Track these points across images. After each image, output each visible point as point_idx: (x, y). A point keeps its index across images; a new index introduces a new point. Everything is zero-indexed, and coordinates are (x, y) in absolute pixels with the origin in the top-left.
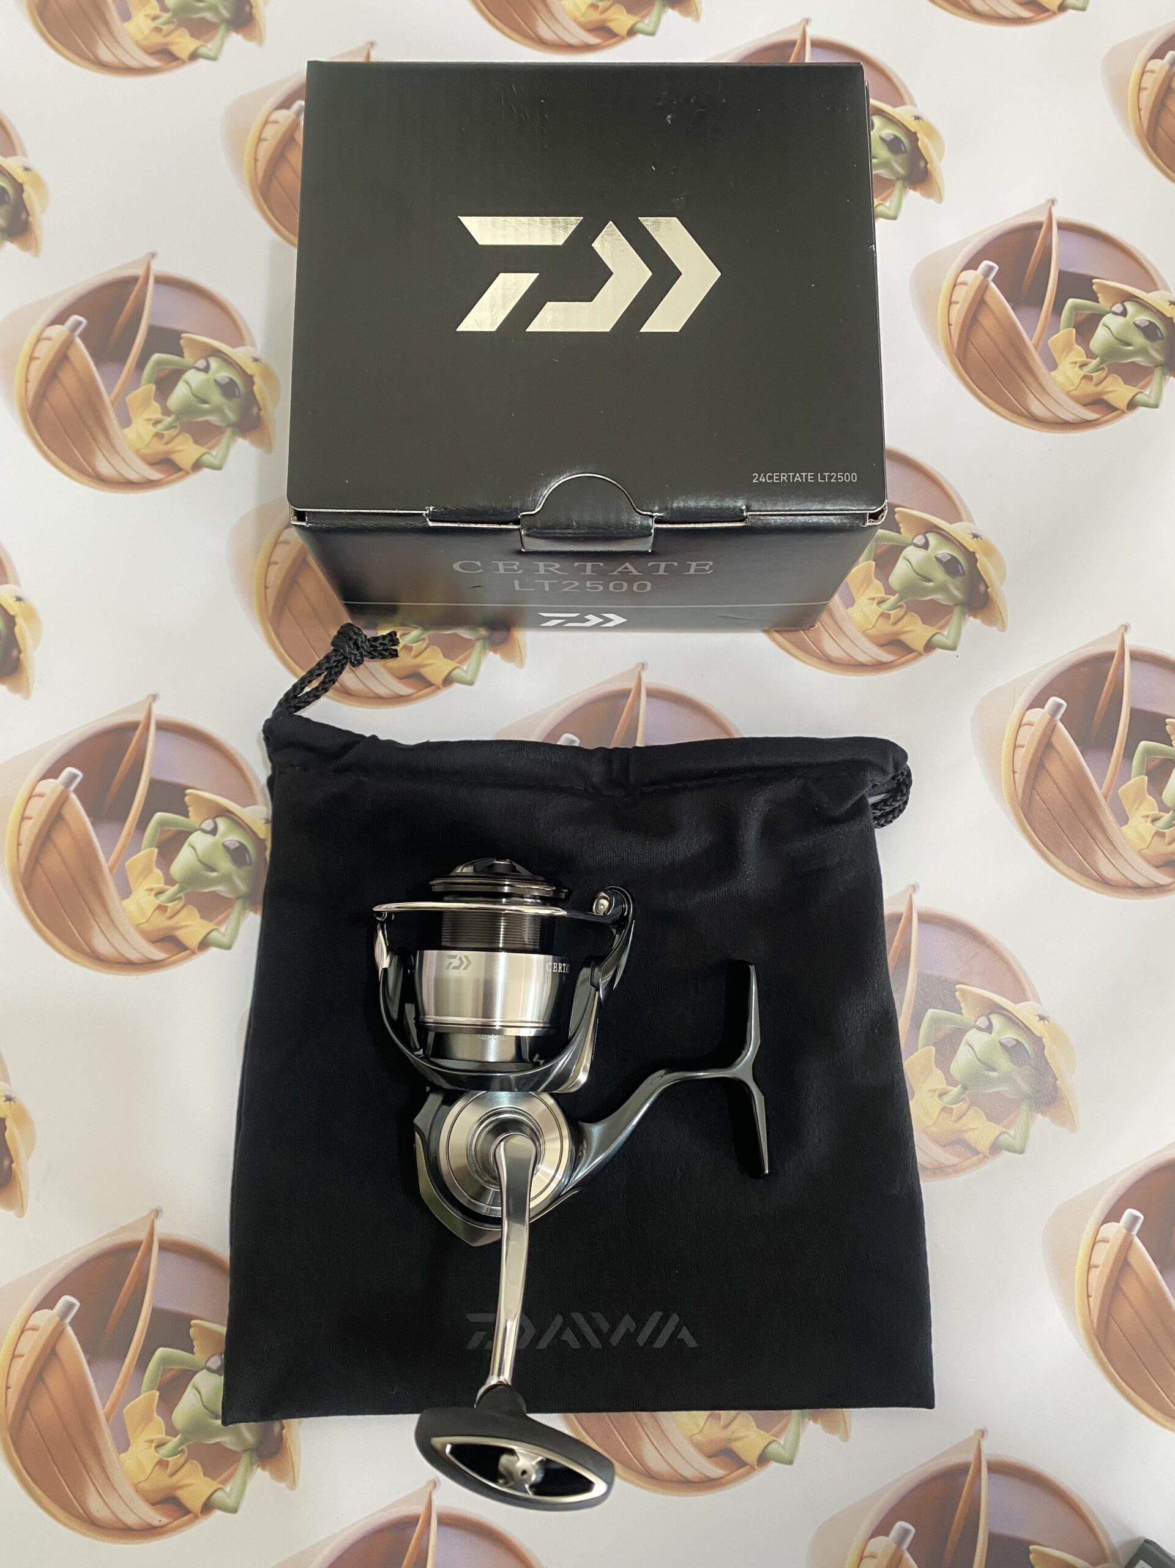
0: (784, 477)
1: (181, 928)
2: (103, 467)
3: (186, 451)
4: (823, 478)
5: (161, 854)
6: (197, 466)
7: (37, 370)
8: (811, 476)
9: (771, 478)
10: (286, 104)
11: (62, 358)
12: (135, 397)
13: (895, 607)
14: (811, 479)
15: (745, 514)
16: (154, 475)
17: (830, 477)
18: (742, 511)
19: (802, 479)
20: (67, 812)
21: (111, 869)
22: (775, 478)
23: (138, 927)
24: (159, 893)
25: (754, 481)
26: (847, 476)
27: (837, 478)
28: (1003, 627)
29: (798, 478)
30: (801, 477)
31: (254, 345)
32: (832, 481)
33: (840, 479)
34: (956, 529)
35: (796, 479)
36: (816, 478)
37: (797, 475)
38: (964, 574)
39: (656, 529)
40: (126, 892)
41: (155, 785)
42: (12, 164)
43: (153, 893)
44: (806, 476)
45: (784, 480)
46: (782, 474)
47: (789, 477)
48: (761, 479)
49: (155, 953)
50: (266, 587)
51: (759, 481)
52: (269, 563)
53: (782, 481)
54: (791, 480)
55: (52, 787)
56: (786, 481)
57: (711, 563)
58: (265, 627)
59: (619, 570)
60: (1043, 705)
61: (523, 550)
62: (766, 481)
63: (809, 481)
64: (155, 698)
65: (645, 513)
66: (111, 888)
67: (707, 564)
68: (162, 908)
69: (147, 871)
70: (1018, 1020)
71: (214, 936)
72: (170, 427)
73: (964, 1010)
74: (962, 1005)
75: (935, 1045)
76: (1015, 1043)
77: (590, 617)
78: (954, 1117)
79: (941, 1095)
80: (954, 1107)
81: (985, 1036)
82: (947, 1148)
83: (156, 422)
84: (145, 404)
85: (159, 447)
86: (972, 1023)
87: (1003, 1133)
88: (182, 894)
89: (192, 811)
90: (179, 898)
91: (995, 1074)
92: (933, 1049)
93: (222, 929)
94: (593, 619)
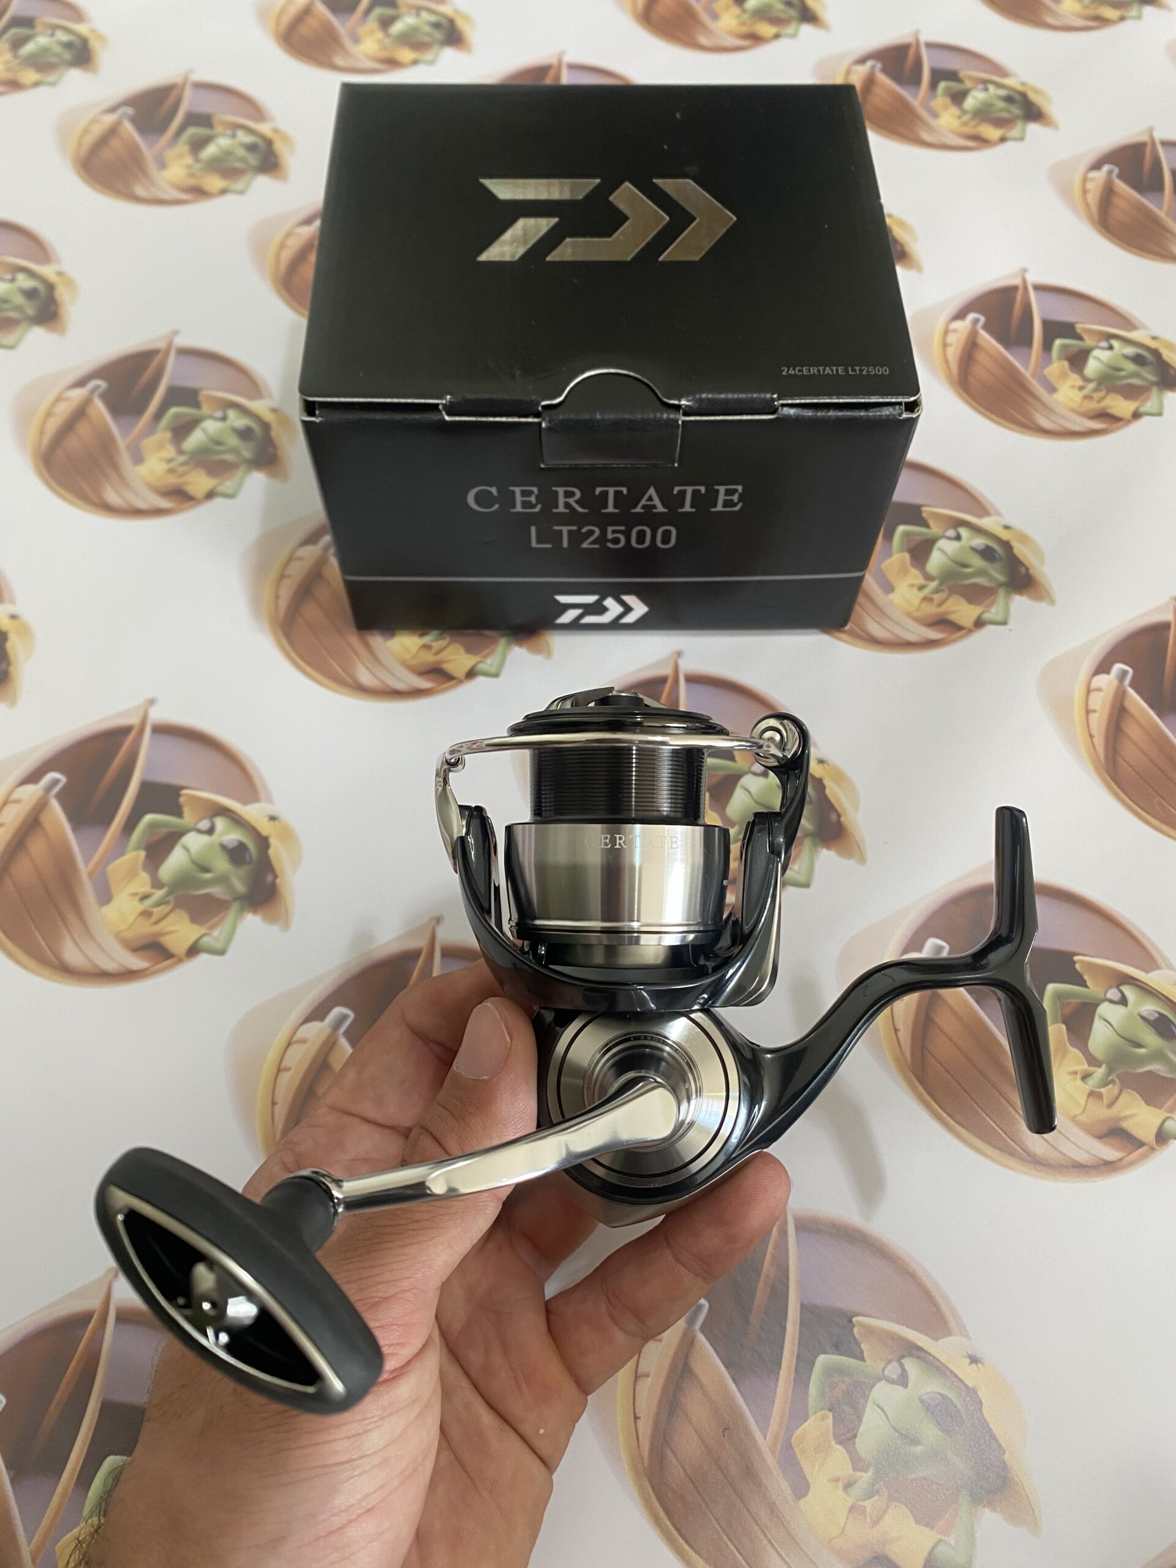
0: (814, 370)
1: (167, 933)
2: (113, 498)
3: (199, 482)
4: (854, 370)
5: (149, 857)
6: (210, 496)
7: (53, 425)
8: (841, 369)
9: (800, 371)
10: (308, 221)
11: (80, 413)
12: (150, 442)
13: (937, 591)
14: (842, 372)
15: (776, 403)
17: (861, 371)
18: (773, 400)
19: (832, 374)
20: (45, 819)
21: (90, 875)
22: (804, 371)
23: (118, 936)
24: (145, 897)
25: (783, 373)
26: (878, 369)
27: (868, 372)
28: (1052, 602)
29: (828, 371)
30: (832, 371)
32: (864, 373)
33: (872, 372)
34: (985, 523)
35: (826, 372)
36: (846, 371)
37: (827, 368)
38: (1001, 559)
39: (683, 422)
40: (105, 897)
41: (146, 787)
42: (48, 269)
43: (138, 898)
44: (837, 370)
45: (814, 373)
46: (811, 368)
47: (819, 371)
48: (790, 372)
49: (136, 962)
50: (277, 597)
51: (789, 374)
52: (282, 576)
53: (812, 373)
54: (822, 373)
55: (31, 793)
56: (816, 373)
57: (740, 488)
58: (275, 635)
59: (643, 502)
60: (1108, 672)
61: (542, 466)
62: (796, 373)
63: (840, 373)
64: (152, 702)
65: (672, 402)
66: (88, 895)
67: (736, 490)
68: (146, 914)
69: (131, 875)
70: (1155, 990)
71: (206, 940)
72: (184, 464)
73: (1089, 983)
74: (1086, 977)
75: (1064, 1022)
76: (1157, 1015)
77: (609, 602)
78: (1106, 1101)
79: (1085, 1077)
80: (1103, 1090)
81: (1120, 1009)
82: (1106, 1140)
83: (170, 461)
84: (160, 446)
85: (172, 480)
86: (1102, 996)
87: (1168, 1118)
88: (170, 898)
89: (186, 811)
90: (167, 902)
91: (1142, 1051)
92: (1064, 1027)
93: (216, 933)
94: (613, 608)
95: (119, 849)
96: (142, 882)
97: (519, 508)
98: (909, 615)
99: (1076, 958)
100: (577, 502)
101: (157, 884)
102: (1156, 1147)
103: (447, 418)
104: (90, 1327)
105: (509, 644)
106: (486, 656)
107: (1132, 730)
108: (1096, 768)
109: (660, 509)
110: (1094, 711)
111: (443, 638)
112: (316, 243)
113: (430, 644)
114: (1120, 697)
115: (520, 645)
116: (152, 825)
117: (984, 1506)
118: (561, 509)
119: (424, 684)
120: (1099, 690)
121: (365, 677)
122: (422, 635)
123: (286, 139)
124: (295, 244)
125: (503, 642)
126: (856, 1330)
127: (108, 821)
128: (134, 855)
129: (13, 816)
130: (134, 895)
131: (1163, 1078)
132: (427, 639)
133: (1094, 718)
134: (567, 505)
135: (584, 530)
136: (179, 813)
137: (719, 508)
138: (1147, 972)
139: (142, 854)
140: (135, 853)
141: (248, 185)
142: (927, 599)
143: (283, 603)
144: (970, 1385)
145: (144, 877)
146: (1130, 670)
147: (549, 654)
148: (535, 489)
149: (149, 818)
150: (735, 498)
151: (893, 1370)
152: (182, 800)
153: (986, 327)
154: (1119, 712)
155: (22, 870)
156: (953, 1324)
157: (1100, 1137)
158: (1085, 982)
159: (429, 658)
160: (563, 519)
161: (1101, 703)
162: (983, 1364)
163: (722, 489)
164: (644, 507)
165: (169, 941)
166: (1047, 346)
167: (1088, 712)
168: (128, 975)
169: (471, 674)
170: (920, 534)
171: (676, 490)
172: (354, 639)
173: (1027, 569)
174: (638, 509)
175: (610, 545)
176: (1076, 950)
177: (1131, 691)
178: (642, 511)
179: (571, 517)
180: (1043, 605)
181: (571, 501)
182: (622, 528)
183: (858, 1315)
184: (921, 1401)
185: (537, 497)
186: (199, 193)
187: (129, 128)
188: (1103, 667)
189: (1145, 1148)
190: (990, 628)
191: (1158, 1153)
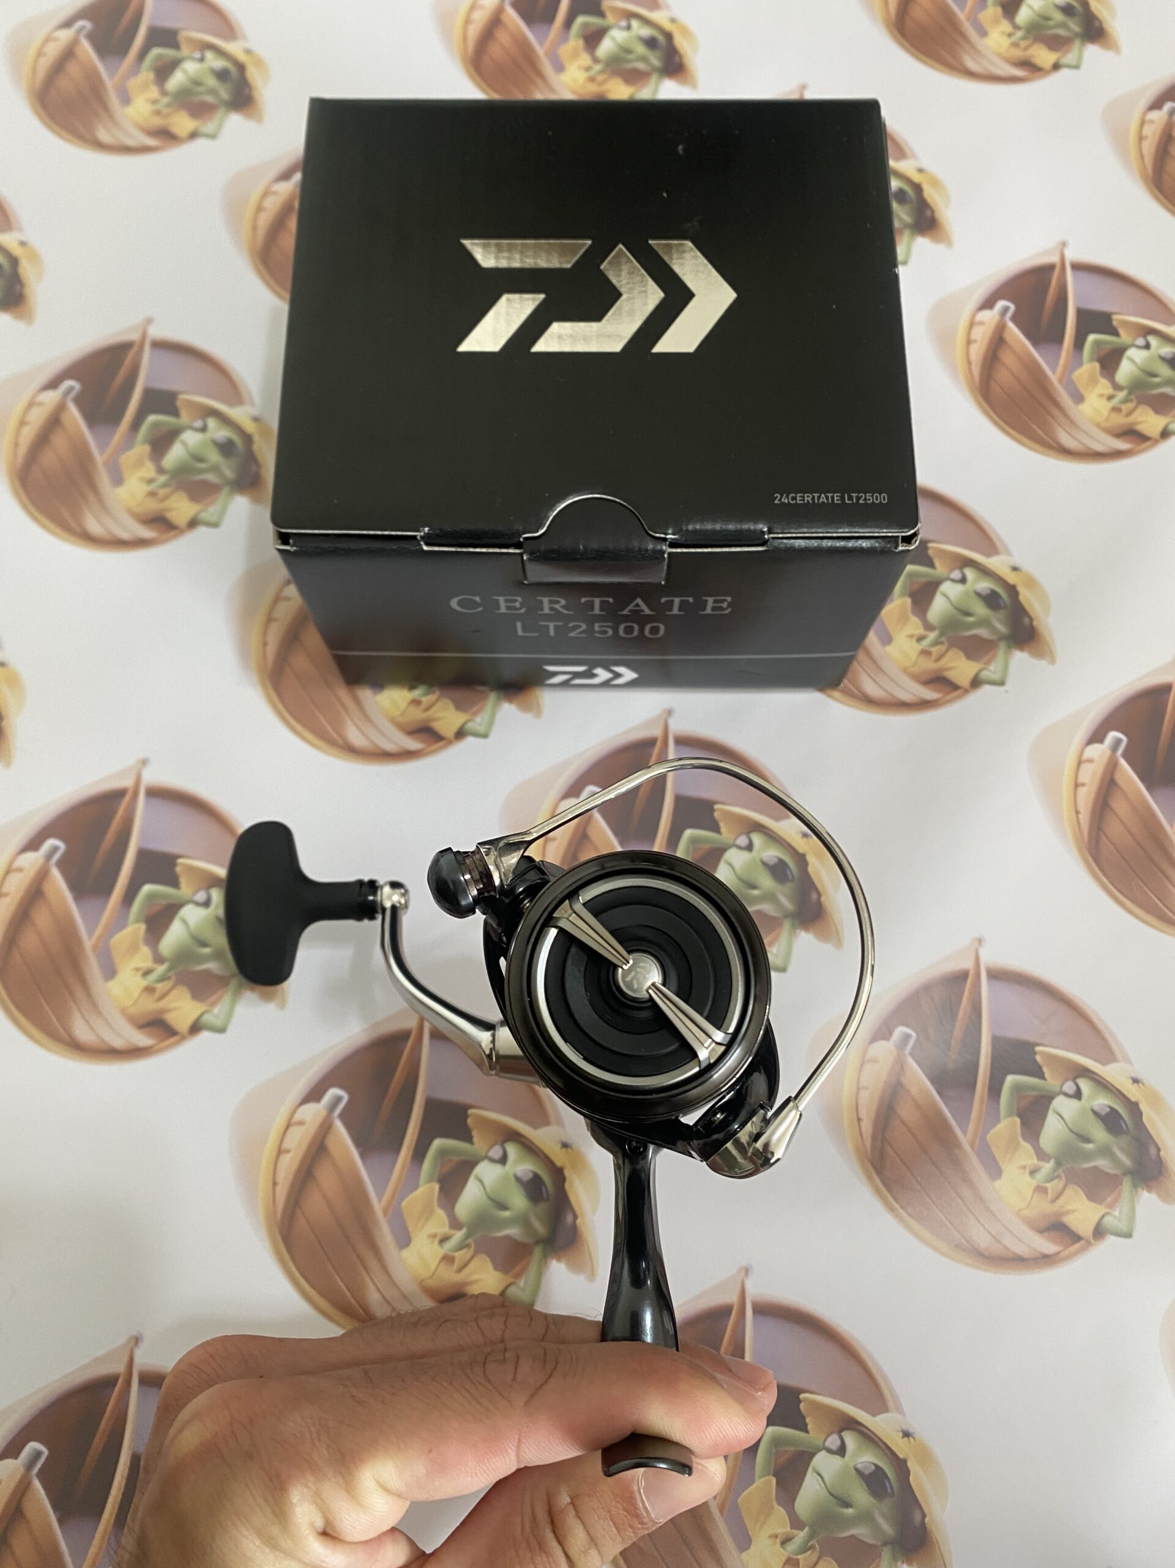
0: (808, 498)
2: (94, 526)
3: (181, 508)
4: (850, 498)
5: (149, 930)
6: (193, 524)
7: (28, 434)
8: (837, 496)
9: (794, 498)
10: (287, 175)
11: (54, 422)
12: (128, 458)
13: (936, 643)
14: (837, 500)
15: (766, 536)
16: (147, 533)
17: (858, 498)
18: (763, 533)
19: (827, 499)
20: (47, 888)
21: (94, 948)
22: (798, 498)
23: (123, 1011)
24: (147, 973)
25: (776, 502)
26: (877, 497)
27: (865, 499)
28: (1053, 660)
29: (823, 498)
30: (827, 498)
31: (252, 404)
32: (861, 502)
33: (869, 500)
34: (992, 563)
35: (821, 500)
36: (842, 498)
37: (823, 495)
38: (1005, 607)
39: (670, 554)
40: (110, 971)
41: (143, 855)
42: (9, 240)
43: (140, 973)
44: (833, 497)
45: (808, 501)
46: (806, 495)
47: (813, 498)
48: (783, 500)
49: (142, 1039)
50: (265, 644)
51: (782, 502)
52: (269, 620)
53: (806, 501)
54: (816, 501)
55: (32, 861)
56: (811, 502)
57: (729, 599)
58: (264, 686)
59: (631, 607)
60: (1101, 741)
61: (526, 582)
62: (789, 502)
63: (836, 502)
64: (144, 762)
65: (658, 535)
66: (93, 969)
67: (726, 600)
68: (149, 990)
69: (133, 949)
70: (1110, 1083)
71: (207, 1018)
72: (164, 485)
73: (1047, 1075)
74: (1045, 1069)
75: (1019, 1116)
76: (1108, 1110)
77: (599, 671)
78: (1050, 1197)
79: (1033, 1173)
80: (1048, 1185)
81: (1074, 1103)
82: (1046, 1234)
83: (150, 481)
84: (139, 464)
85: (153, 506)
86: (1057, 1089)
87: (1106, 1214)
88: (172, 973)
89: (183, 882)
90: (169, 978)
91: (1090, 1146)
92: (1018, 1120)
93: (216, 1010)
94: (602, 675)
95: (120, 923)
96: (144, 957)
97: (503, 610)
98: (905, 671)
99: (1038, 1049)
100: (562, 607)
101: (159, 959)
102: (1092, 1241)
103: (425, 548)
104: (117, 1389)
105: (499, 699)
106: (476, 714)
107: (1119, 805)
108: (1080, 849)
109: (647, 611)
110: (1083, 785)
111: (433, 693)
112: (297, 204)
113: (419, 698)
114: (1112, 767)
115: (510, 701)
116: (151, 897)
117: (903, 1562)
118: (546, 610)
119: (413, 744)
120: (1091, 761)
121: (355, 737)
122: (412, 688)
123: (259, 63)
124: (273, 204)
125: (492, 697)
126: (802, 1406)
127: (108, 891)
128: (135, 929)
129: (17, 886)
130: (137, 969)
131: (1107, 1174)
132: (417, 693)
133: (1082, 792)
134: (552, 609)
135: (571, 625)
136: (174, 882)
137: (708, 611)
138: (1104, 1064)
139: (143, 927)
140: (137, 926)
141: (220, 126)
142: (925, 653)
143: (272, 650)
144: (901, 1456)
145: (146, 950)
146: (1124, 738)
147: (538, 712)
148: (519, 599)
149: (147, 888)
150: (725, 605)
151: (833, 1442)
152: (178, 869)
153: (1014, 319)
154: (1109, 785)
155: (29, 941)
156: (891, 1404)
157: (1041, 1231)
158: (1043, 1073)
159: (417, 715)
160: (547, 617)
161: (1091, 775)
162: (914, 1438)
163: (710, 601)
164: (631, 611)
165: (171, 1018)
166: (1079, 343)
167: (1077, 785)
168: (134, 1052)
169: (460, 734)
170: (925, 575)
171: (663, 600)
172: (343, 693)
173: (1031, 620)
174: (625, 612)
175: (597, 635)
176: (1038, 1040)
177: (1123, 762)
178: (630, 613)
179: (556, 616)
180: (1043, 663)
181: (557, 606)
182: (610, 624)
183: (804, 1391)
184: (857, 1470)
185: (521, 604)
186: (166, 136)
187: (86, 48)
188: (1097, 737)
189: (1082, 1242)
190: (987, 688)
191: (1094, 1247)
